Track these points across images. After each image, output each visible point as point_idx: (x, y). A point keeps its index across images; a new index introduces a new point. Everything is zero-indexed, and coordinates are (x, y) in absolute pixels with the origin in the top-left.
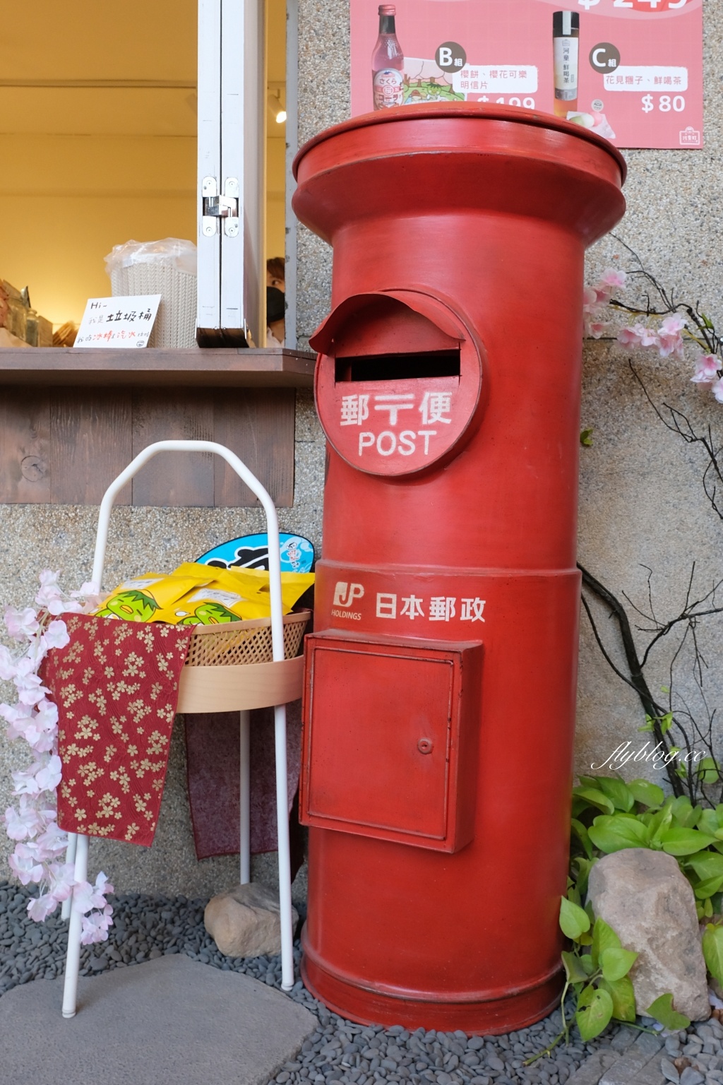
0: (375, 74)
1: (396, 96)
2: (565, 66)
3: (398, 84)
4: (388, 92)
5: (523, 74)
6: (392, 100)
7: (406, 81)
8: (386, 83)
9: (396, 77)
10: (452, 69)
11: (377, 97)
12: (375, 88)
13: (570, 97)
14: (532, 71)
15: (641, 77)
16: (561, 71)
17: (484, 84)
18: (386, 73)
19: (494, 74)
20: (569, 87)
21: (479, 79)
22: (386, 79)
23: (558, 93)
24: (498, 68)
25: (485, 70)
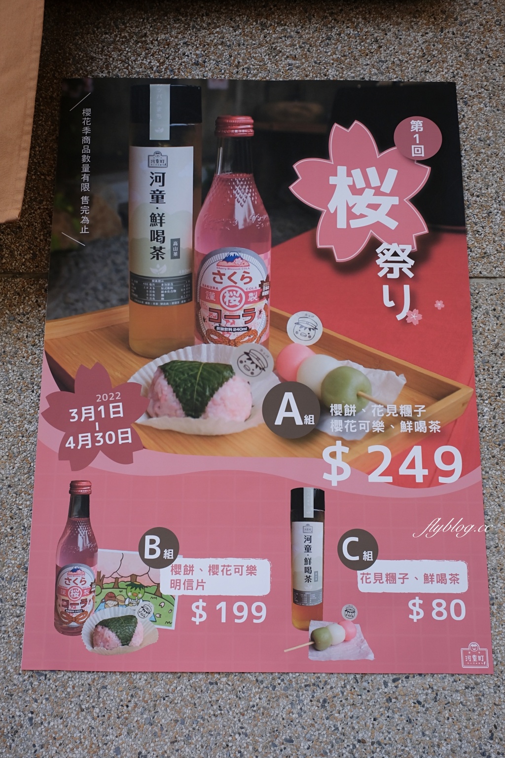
0: (59, 571)
1: (84, 602)
2: (306, 560)
3: (88, 585)
4: (75, 595)
5: (252, 570)
6: (79, 607)
7: (99, 580)
8: (72, 584)
9: (88, 575)
10: (161, 563)
11: (60, 602)
12: (58, 590)
13: (313, 601)
14: (264, 566)
15: (407, 574)
16: (301, 566)
17: (201, 584)
18: (74, 571)
19: (213, 570)
20: (312, 588)
21: (195, 576)
22: (73, 578)
23: (298, 596)
24: (220, 562)
25: (201, 564)
